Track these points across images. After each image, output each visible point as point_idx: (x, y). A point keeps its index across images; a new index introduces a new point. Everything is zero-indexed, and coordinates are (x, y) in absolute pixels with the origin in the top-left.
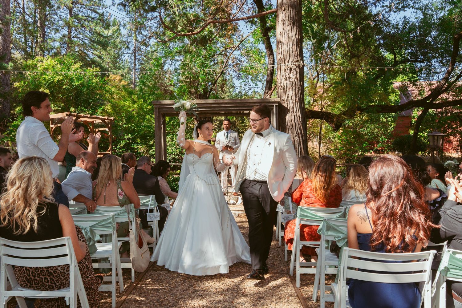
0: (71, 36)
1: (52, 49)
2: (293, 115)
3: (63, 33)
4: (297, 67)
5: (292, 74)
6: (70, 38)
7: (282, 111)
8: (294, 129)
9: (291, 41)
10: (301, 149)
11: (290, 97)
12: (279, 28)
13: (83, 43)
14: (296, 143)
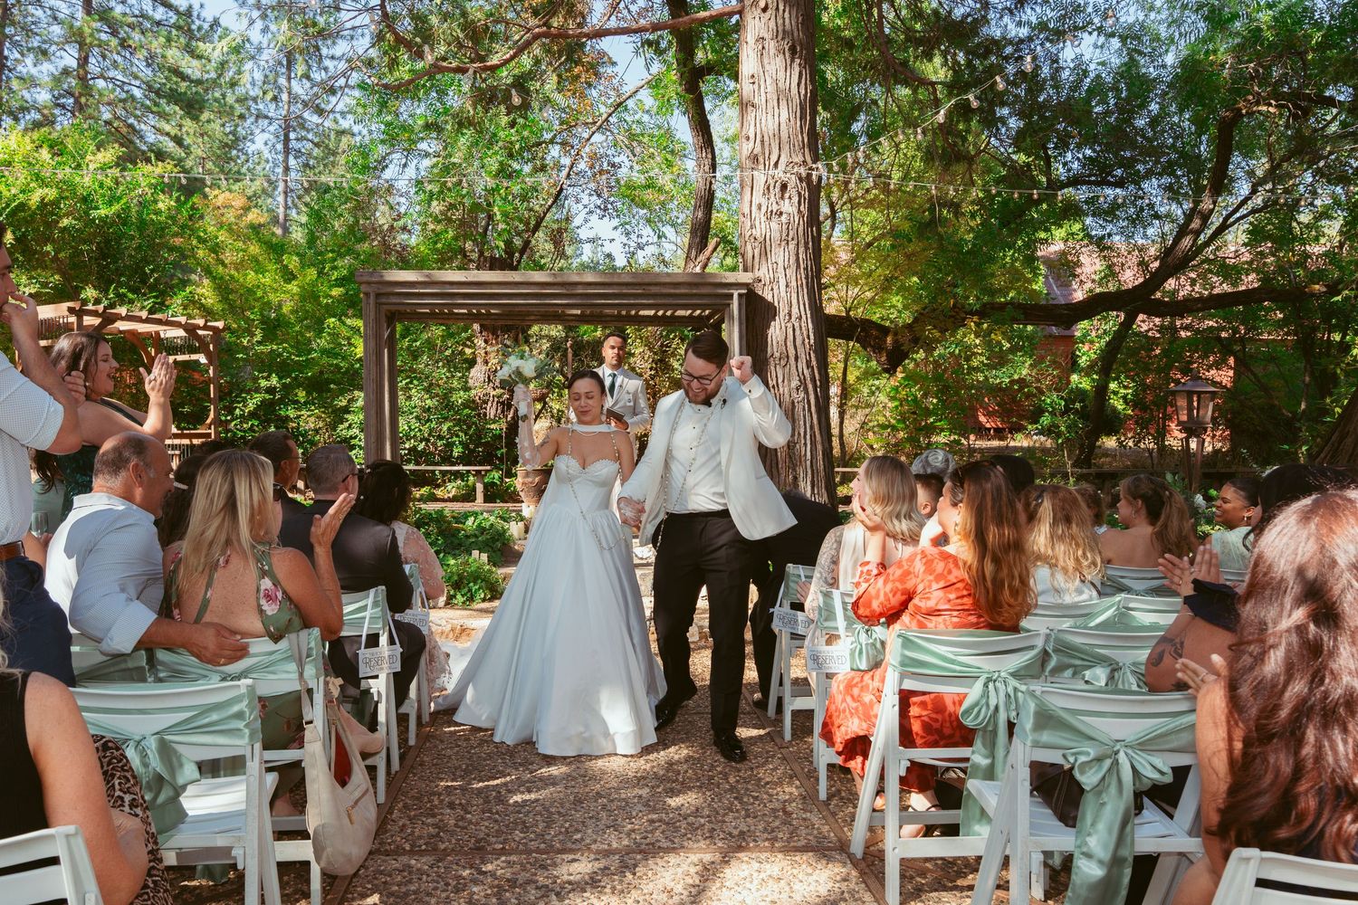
0: (87, 73)
1: (24, 109)
2: (789, 325)
3: (61, 64)
4: (801, 179)
5: (787, 201)
6: (83, 80)
7: (758, 312)
8: (793, 368)
9: (783, 104)
10: (812, 427)
11: (781, 269)
12: (748, 65)
13: (124, 96)
14: (799, 408)
